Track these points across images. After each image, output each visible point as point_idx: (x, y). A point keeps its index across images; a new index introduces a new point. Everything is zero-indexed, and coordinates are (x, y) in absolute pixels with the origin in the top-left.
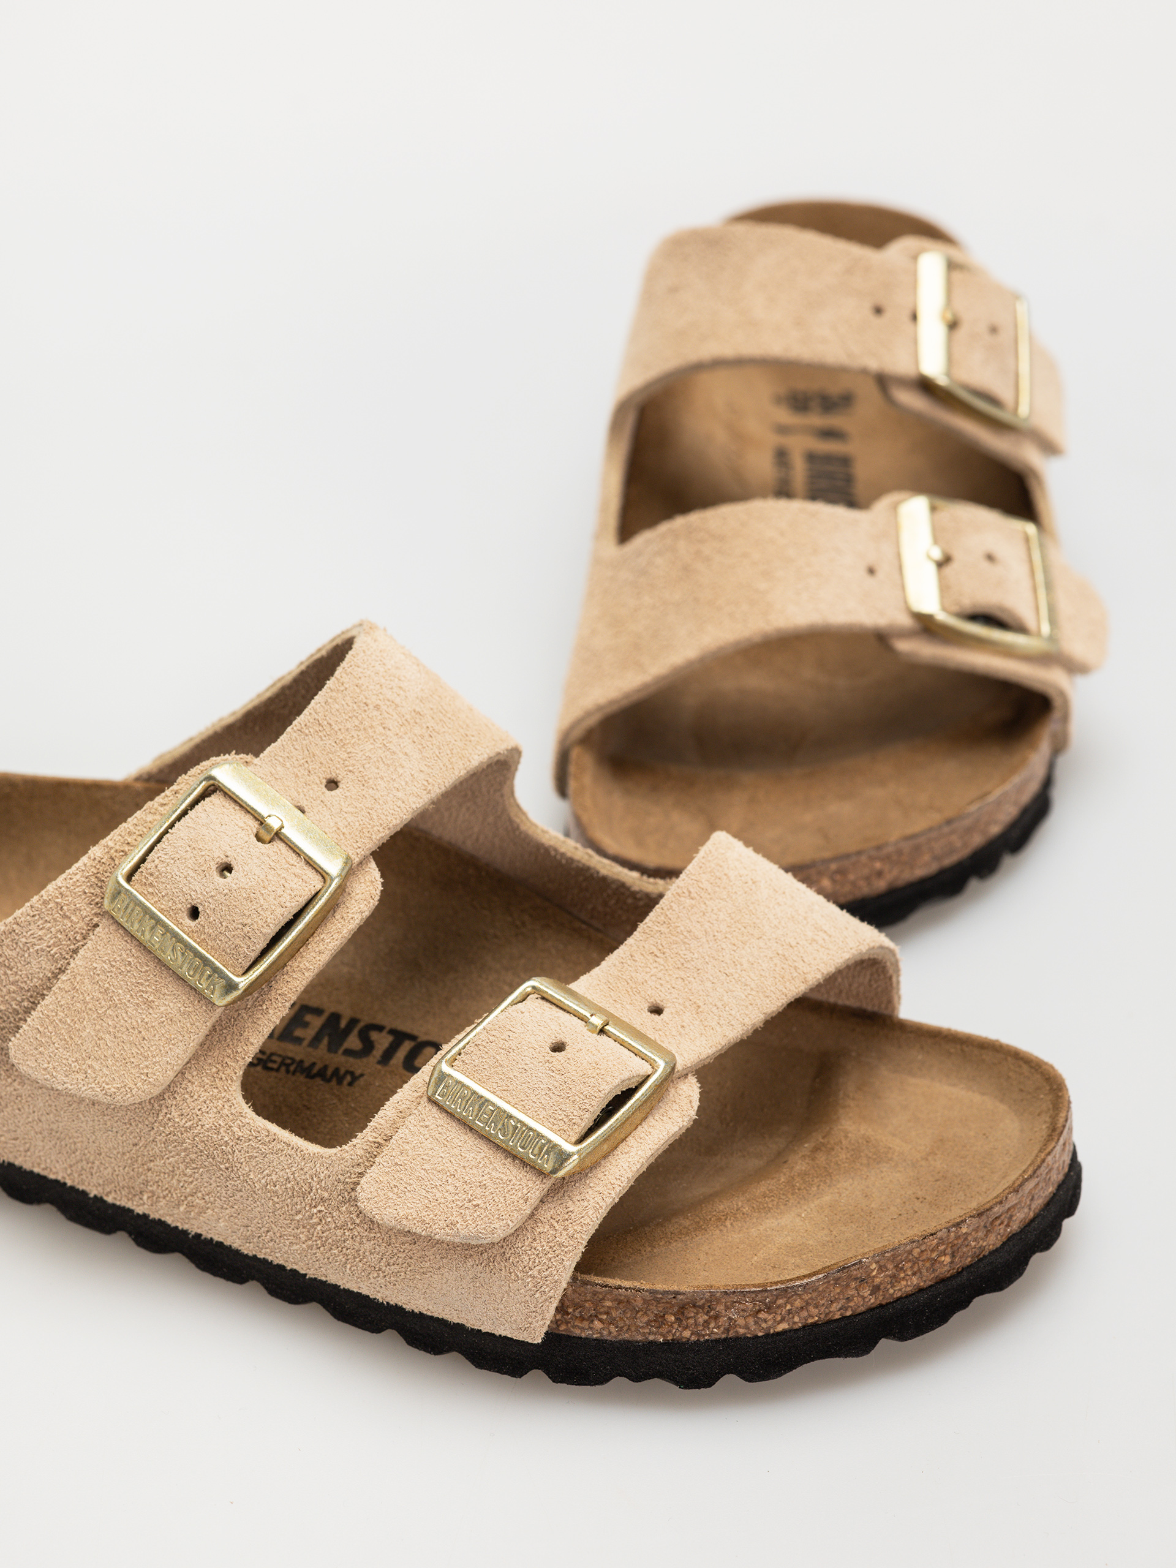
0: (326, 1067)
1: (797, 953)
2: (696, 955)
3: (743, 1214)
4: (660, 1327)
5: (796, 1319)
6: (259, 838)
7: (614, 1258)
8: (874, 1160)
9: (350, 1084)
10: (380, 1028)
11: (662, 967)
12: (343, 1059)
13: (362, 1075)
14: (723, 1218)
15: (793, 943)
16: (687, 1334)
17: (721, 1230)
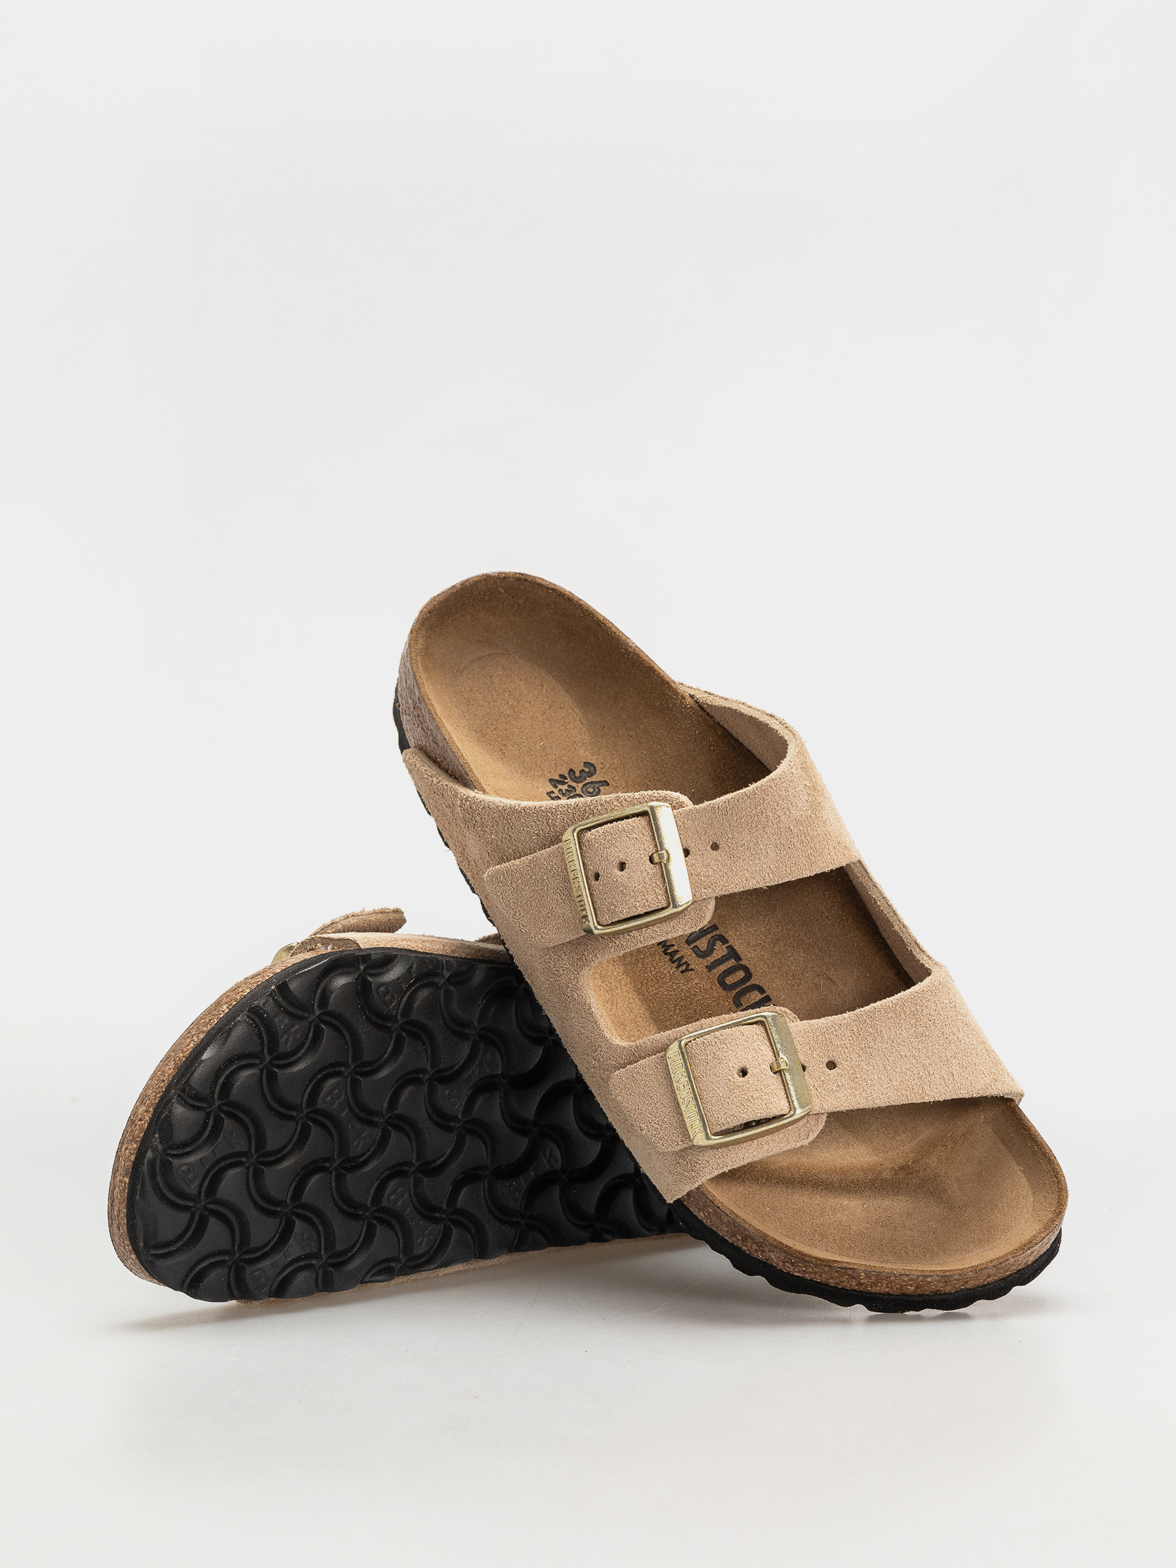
0: (677, 951)
1: (929, 1079)
2: (875, 1047)
3: (833, 1187)
4: (732, 1237)
5: (807, 1275)
6: (651, 860)
7: (741, 1176)
8: (931, 1193)
9: (682, 972)
10: (724, 941)
11: (853, 1042)
12: (689, 952)
13: (692, 970)
14: (820, 1183)
15: (931, 1073)
16: (744, 1248)
17: (813, 1190)
